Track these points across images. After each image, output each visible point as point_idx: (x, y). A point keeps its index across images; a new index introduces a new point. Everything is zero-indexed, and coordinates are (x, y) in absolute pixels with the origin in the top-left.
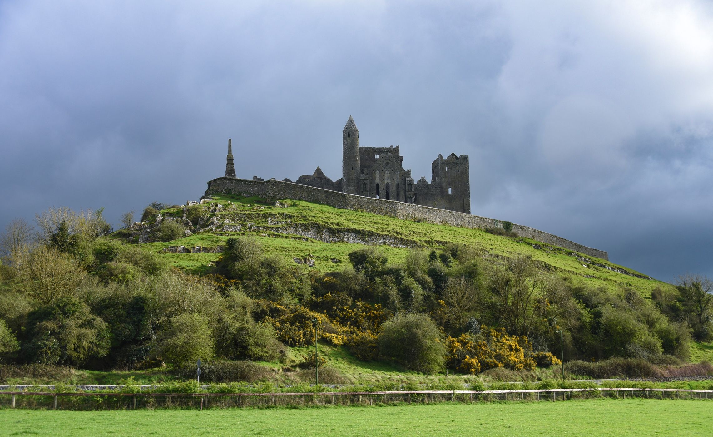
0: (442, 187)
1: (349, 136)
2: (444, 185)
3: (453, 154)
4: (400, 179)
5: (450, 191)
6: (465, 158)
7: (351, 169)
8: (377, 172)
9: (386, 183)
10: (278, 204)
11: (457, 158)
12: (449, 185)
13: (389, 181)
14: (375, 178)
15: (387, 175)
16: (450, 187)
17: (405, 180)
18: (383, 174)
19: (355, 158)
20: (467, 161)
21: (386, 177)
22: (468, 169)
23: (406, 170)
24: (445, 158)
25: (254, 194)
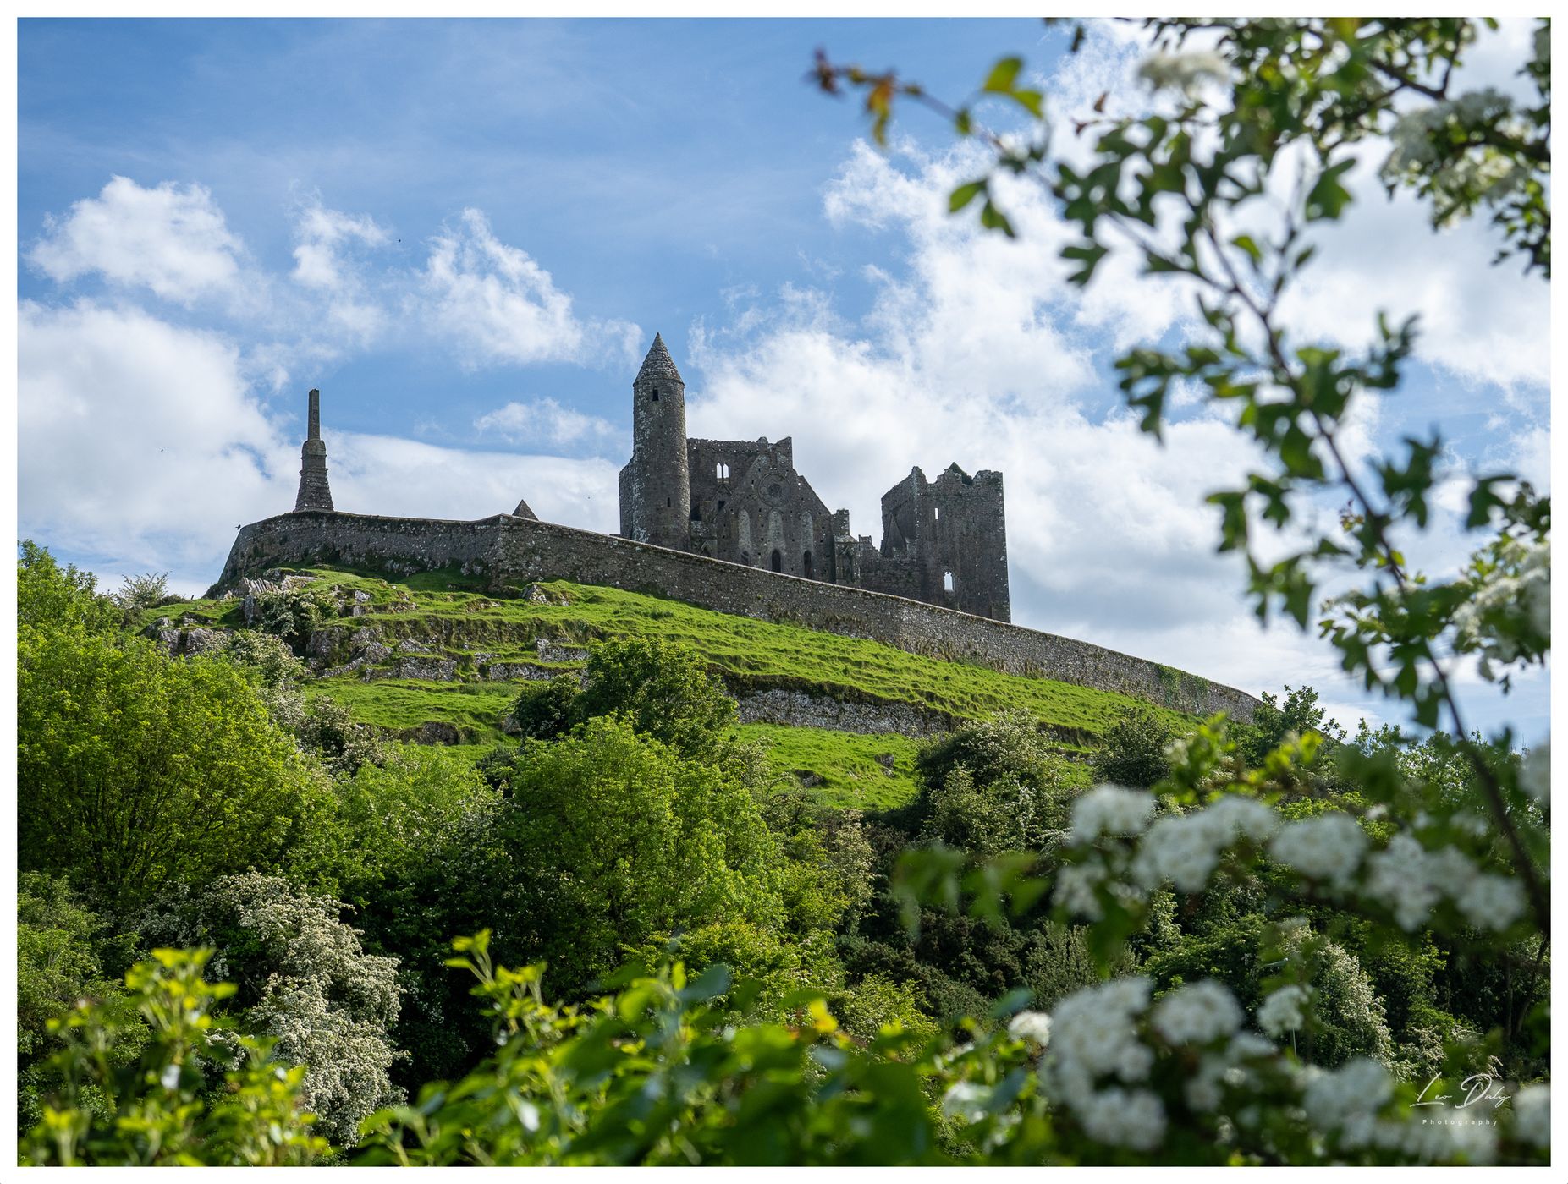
0: (923, 568)
1: (656, 397)
2: (931, 562)
3: (954, 468)
4: (816, 538)
5: (948, 582)
6: (992, 482)
7: (663, 504)
8: (744, 515)
9: (770, 550)
10: (538, 598)
11: (967, 480)
12: (946, 562)
13: (782, 545)
14: (738, 536)
15: (775, 522)
16: (948, 571)
17: (832, 543)
18: (762, 520)
19: (675, 468)
20: (999, 490)
21: (771, 533)
22: (1003, 515)
23: (833, 512)
24: (931, 479)
25: (434, 564)
